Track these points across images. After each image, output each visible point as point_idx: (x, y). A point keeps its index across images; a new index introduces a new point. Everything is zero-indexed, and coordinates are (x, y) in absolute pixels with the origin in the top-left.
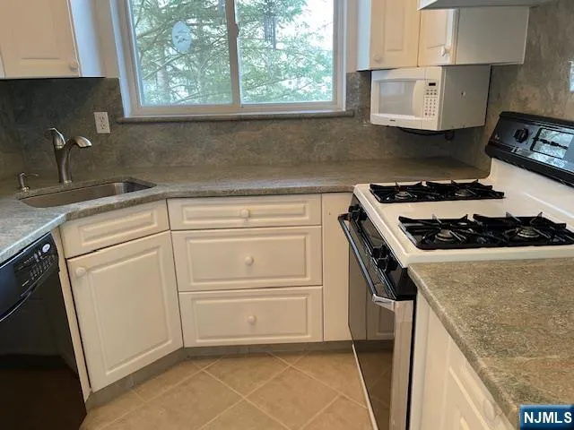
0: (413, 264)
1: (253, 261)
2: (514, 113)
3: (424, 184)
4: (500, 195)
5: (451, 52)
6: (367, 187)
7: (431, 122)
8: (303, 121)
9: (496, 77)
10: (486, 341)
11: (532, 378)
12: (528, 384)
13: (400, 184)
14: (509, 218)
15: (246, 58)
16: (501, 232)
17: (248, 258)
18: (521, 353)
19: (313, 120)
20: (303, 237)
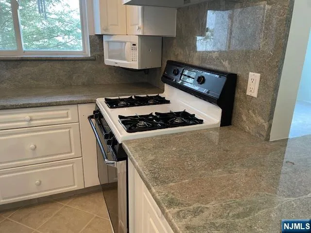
0: (124, 141)
1: (36, 147)
2: (173, 61)
3: (133, 97)
4: (168, 102)
5: (142, 29)
6: (103, 100)
7: (135, 65)
8: (65, 62)
9: (164, 43)
10: (156, 178)
11: (175, 194)
12: (174, 197)
13: (121, 97)
14: (171, 113)
15: (32, 22)
16: (167, 120)
17: (32, 146)
18: (172, 182)
19: (71, 62)
20: (68, 130)
